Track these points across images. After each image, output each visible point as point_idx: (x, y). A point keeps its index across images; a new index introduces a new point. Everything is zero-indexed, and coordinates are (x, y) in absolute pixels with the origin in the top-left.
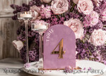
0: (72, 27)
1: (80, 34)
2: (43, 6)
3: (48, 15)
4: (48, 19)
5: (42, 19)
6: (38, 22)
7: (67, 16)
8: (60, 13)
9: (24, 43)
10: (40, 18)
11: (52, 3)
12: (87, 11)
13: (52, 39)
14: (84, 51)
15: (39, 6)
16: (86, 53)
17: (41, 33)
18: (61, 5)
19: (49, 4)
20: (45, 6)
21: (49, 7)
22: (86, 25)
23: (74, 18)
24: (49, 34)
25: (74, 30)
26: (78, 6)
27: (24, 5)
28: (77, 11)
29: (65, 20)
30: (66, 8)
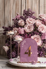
0: (35, 39)
1: (39, 43)
2: (20, 28)
3: (23, 33)
4: (22, 35)
5: (19, 35)
6: (17, 36)
7: (33, 33)
8: (29, 32)
9: (9, 47)
10: (18, 34)
11: (25, 27)
12: (43, 31)
13: (25, 46)
14: (42, 52)
15: (18, 28)
16: (43, 54)
17: (19, 42)
18: (29, 28)
19: (23, 27)
20: (21, 28)
21: (23, 29)
22: (43, 38)
23: (37, 34)
24: (23, 43)
25: (36, 41)
26: (39, 28)
27: (9, 27)
28: (38, 31)
29: (32, 35)
30: (32, 29)
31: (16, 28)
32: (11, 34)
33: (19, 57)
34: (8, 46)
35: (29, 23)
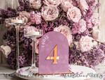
2: (34, 12)
3: (39, 21)
4: (37, 25)
5: (32, 25)
6: (28, 27)
8: (51, 20)
10: (30, 23)
16: (73, 58)
17: (34, 39)
18: (51, 12)
24: (44, 41)
26: (68, 13)
30: (56, 15)
31: (25, 13)
32: (17, 24)
33: (34, 65)
34: (10, 45)
35: (50, 3)
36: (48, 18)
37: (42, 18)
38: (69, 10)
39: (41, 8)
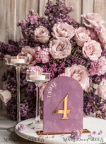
2: (39, 48)
3: (46, 60)
8: (61, 57)
10: (34, 62)
13: (55, 95)
17: (38, 85)
18: (62, 47)
19: (47, 45)
24: (51, 89)
25: (77, 79)
26: (84, 49)
30: (68, 52)
31: (29, 49)
32: (18, 65)
33: (38, 118)
35: (61, 36)
36: (58, 55)
37: (50, 55)
38: (86, 44)
39: (49, 42)
